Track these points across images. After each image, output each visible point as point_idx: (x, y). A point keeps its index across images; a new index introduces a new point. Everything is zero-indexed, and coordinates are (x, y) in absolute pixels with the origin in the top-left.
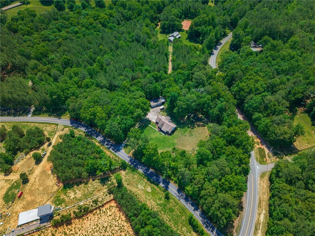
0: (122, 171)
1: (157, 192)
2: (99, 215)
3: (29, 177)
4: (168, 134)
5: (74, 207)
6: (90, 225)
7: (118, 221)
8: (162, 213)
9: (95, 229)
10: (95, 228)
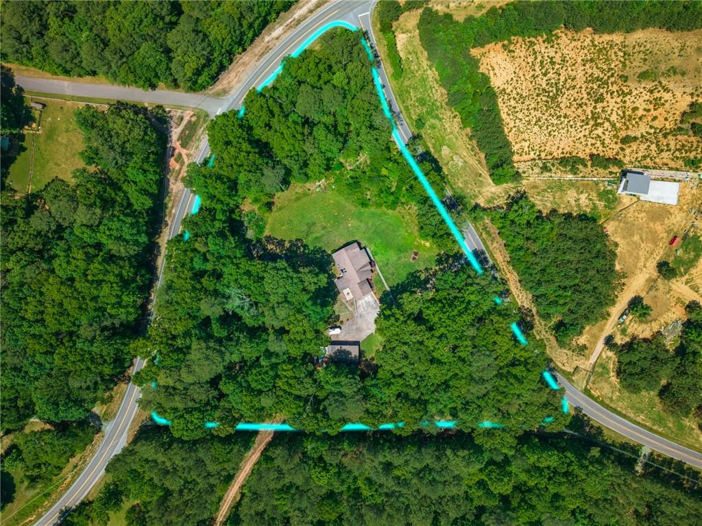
0: (482, 205)
1: (433, 141)
2: (543, 149)
3: (655, 274)
4: (359, 244)
5: (584, 177)
6: (561, 140)
7: (515, 127)
8: (439, 104)
9: (554, 128)
10: (554, 131)
